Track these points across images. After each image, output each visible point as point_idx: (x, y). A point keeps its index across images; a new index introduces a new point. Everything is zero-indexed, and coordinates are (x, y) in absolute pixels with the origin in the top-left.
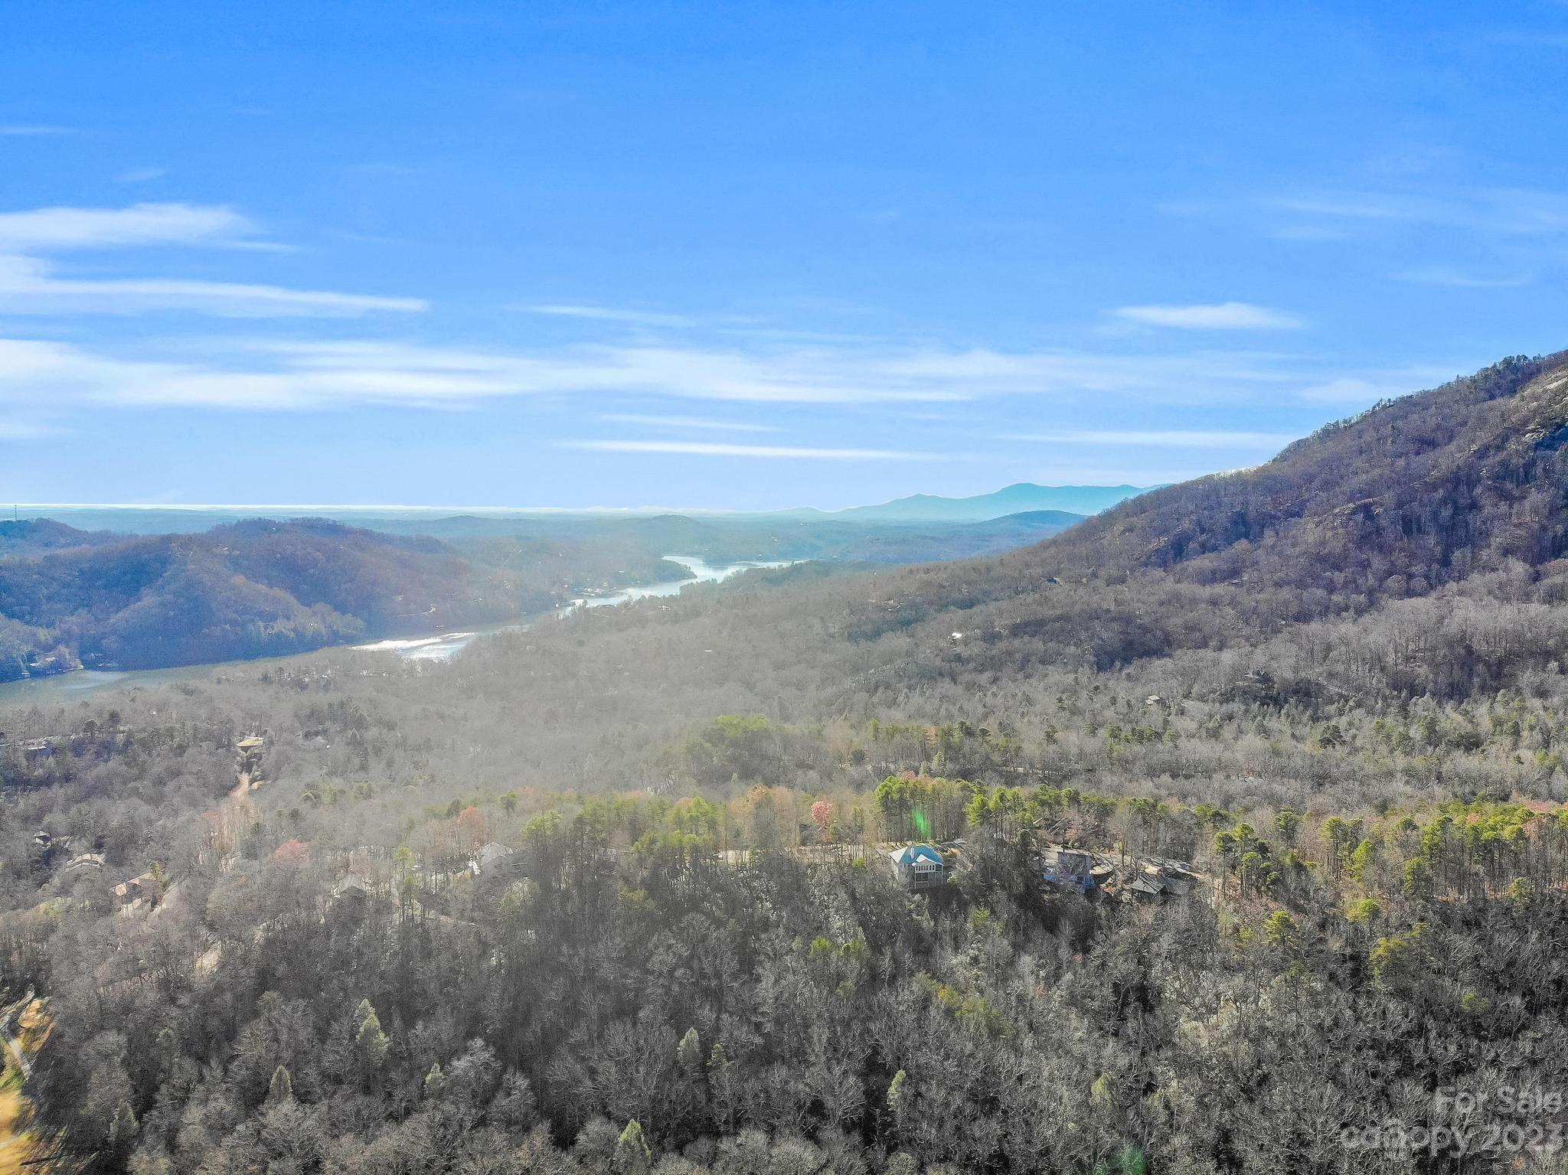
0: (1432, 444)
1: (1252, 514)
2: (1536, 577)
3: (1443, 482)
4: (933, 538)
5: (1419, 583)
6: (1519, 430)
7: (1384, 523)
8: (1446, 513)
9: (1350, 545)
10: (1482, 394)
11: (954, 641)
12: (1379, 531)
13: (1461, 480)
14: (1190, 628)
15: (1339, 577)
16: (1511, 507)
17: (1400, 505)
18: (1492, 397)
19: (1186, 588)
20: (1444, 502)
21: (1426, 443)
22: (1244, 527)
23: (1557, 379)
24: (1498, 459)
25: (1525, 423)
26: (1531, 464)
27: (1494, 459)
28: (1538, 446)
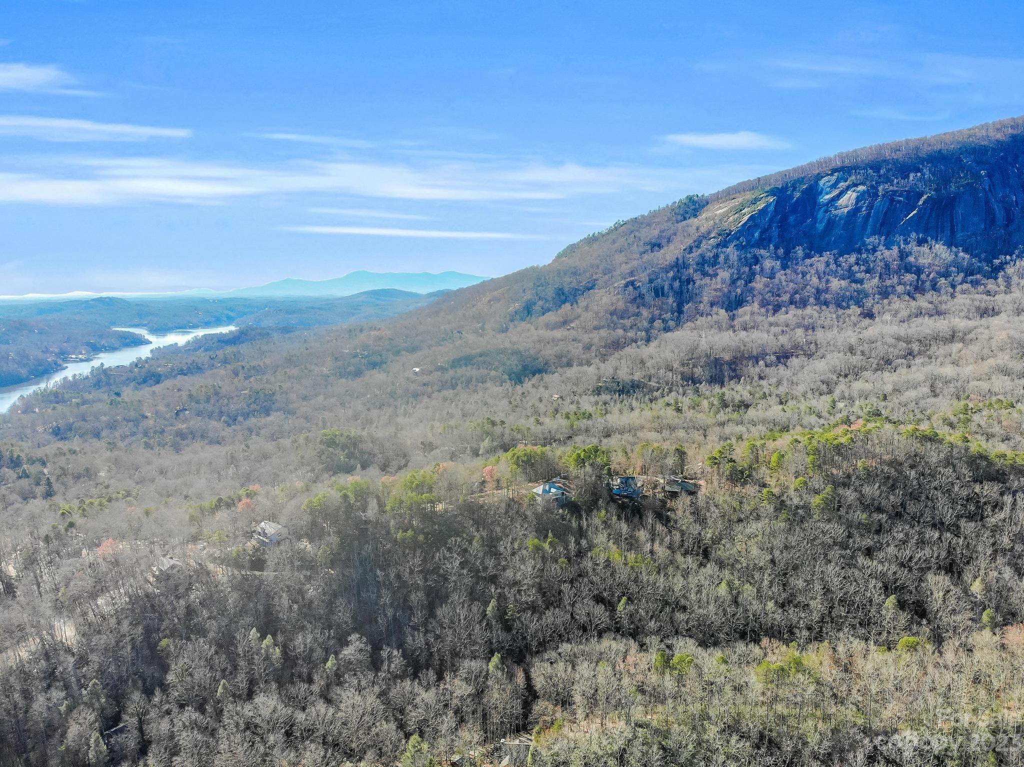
0: (659, 246)
1: (566, 289)
2: (733, 318)
3: (671, 267)
4: (319, 308)
5: (671, 323)
6: (706, 236)
7: (644, 291)
8: (677, 284)
9: (628, 304)
10: (680, 217)
11: (416, 373)
12: (641, 296)
13: (679, 266)
14: (559, 357)
15: (628, 322)
16: (711, 280)
17: (651, 281)
18: (685, 219)
19: (542, 332)
20: (674, 279)
21: (656, 246)
22: (564, 297)
23: (720, 208)
24: (698, 253)
25: (709, 232)
26: (716, 256)
27: (696, 254)
28: (718, 245)
